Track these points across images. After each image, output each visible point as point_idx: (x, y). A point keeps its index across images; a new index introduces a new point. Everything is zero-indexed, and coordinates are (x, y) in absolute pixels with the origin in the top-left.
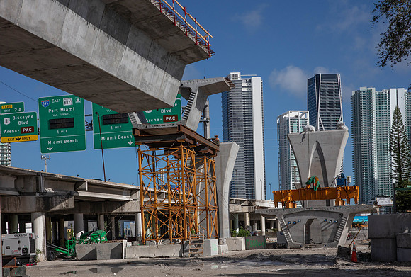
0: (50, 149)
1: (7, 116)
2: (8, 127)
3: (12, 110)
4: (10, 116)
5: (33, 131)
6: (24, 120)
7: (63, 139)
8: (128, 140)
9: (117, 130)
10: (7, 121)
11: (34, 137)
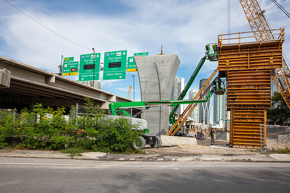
0: (83, 79)
1: (66, 63)
2: (66, 69)
3: (69, 61)
4: (67, 63)
5: (76, 70)
6: (73, 65)
7: (89, 74)
8: (120, 76)
9: (115, 70)
10: (66, 66)
11: (76, 73)
